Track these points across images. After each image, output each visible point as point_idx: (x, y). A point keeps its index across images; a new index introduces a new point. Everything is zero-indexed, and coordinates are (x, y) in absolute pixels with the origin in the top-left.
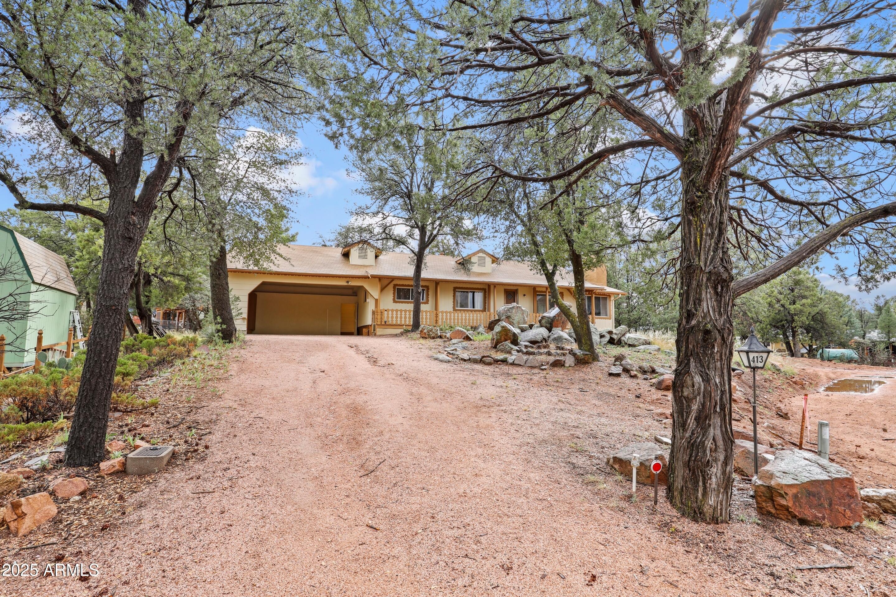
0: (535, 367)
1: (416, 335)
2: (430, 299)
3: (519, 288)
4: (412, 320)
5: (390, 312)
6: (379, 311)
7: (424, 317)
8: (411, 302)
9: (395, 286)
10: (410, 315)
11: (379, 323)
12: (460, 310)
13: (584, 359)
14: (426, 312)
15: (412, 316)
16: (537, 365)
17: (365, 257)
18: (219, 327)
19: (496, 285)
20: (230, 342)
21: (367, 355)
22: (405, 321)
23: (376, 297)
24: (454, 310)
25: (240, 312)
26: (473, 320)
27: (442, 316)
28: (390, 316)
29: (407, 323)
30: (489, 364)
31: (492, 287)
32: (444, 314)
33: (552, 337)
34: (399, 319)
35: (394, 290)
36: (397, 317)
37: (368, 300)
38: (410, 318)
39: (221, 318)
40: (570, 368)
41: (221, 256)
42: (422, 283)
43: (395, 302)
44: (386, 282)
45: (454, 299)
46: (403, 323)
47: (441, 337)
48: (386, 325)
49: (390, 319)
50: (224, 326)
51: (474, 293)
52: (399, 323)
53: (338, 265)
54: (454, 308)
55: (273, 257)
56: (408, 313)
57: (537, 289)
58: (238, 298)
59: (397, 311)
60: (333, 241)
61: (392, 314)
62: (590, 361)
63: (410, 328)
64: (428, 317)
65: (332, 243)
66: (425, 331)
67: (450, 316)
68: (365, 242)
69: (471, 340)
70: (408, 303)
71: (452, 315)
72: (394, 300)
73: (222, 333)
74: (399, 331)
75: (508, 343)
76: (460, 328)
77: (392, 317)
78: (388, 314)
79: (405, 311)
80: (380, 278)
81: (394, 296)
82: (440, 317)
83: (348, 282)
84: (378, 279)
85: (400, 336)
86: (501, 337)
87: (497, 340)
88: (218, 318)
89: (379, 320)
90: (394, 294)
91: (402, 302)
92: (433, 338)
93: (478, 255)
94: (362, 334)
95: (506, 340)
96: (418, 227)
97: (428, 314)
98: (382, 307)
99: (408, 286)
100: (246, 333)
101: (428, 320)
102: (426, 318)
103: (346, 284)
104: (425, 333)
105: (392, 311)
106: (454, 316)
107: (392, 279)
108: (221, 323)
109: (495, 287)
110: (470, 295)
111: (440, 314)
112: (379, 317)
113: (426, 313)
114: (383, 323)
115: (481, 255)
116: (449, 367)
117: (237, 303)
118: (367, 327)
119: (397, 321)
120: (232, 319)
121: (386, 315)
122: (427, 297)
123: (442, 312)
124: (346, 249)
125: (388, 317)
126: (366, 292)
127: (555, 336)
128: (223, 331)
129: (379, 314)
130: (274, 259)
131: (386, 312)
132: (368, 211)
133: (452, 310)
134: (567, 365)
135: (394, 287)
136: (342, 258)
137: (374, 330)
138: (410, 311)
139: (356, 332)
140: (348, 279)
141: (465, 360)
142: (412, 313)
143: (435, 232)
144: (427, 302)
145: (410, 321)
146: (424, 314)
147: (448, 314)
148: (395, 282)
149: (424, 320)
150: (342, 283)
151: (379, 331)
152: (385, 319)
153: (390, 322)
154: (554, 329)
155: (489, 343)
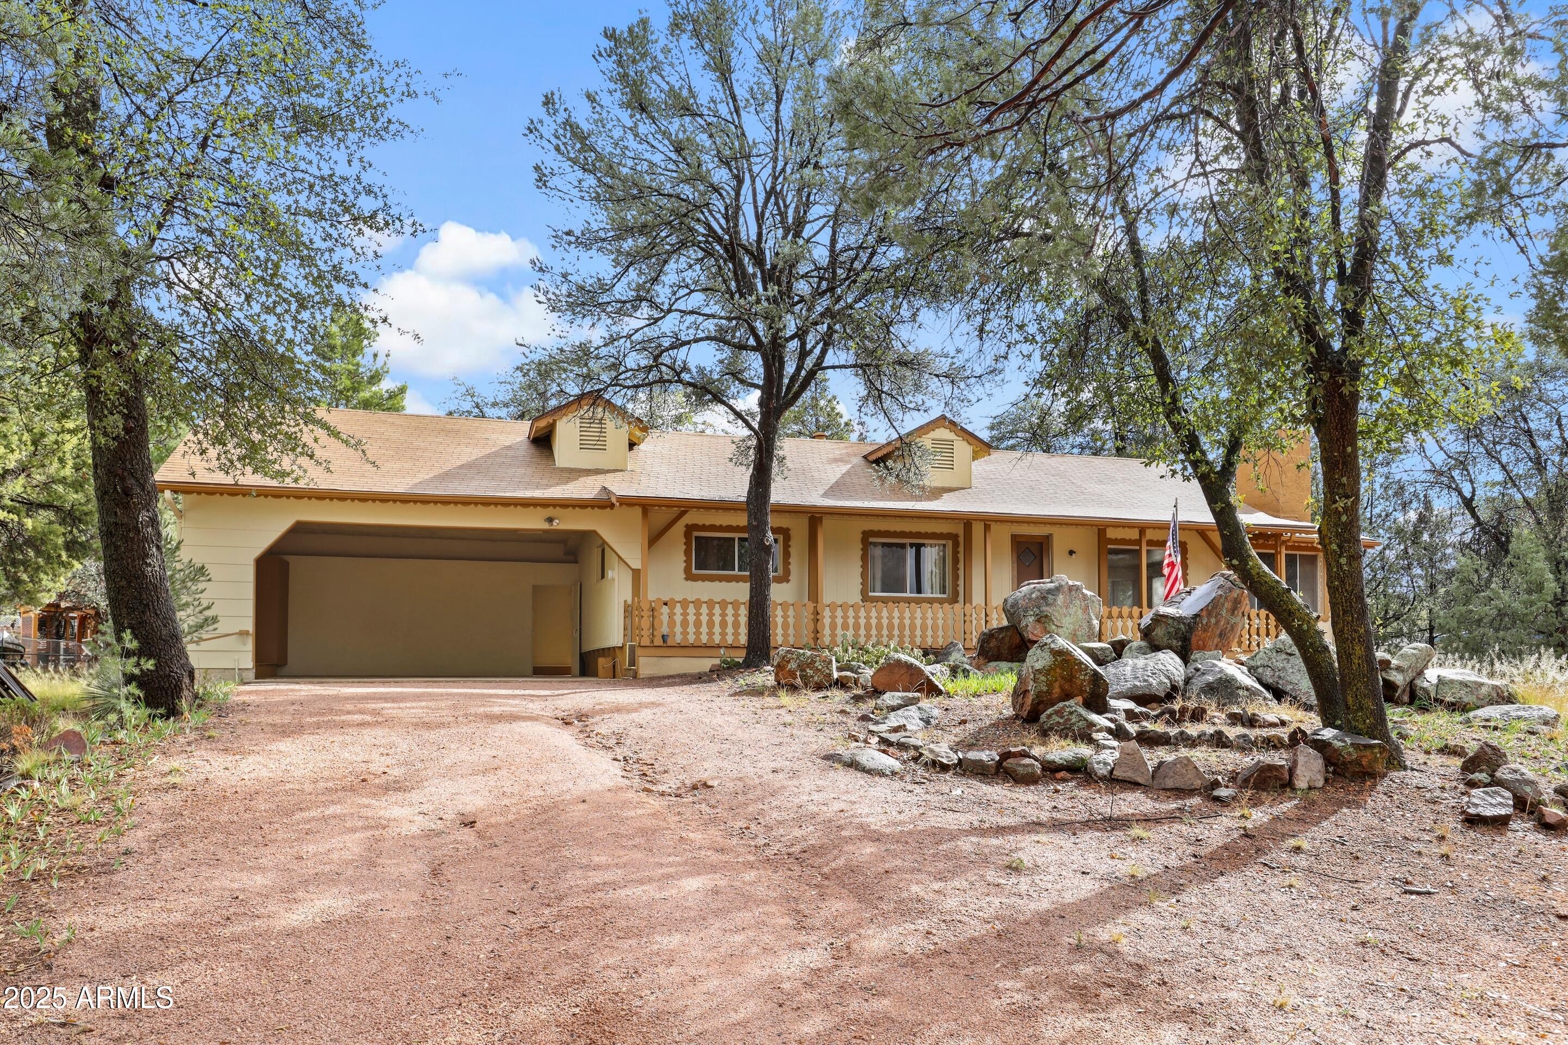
0: (1191, 792)
1: (765, 677)
2: (793, 567)
3: (1054, 531)
4: (743, 630)
5: (678, 609)
6: (645, 606)
7: (779, 620)
8: (737, 579)
9: (690, 529)
10: (736, 615)
11: (646, 641)
12: (885, 601)
13: (1358, 762)
14: (784, 606)
15: (743, 620)
16: (1197, 783)
17: (599, 445)
18: (130, 666)
19: (988, 521)
20: (173, 712)
21: (620, 752)
22: (723, 634)
23: (636, 565)
24: (865, 598)
25: (208, 613)
26: (924, 628)
27: (833, 617)
28: (678, 618)
29: (730, 639)
30: (1027, 780)
31: (978, 529)
32: (839, 613)
33: (1198, 683)
34: (704, 629)
35: (688, 544)
36: (698, 624)
37: (610, 574)
38: (736, 625)
39: (135, 636)
40: (1314, 795)
41: (127, 430)
42: (772, 521)
43: (689, 577)
44: (661, 517)
45: (865, 566)
46: (717, 639)
47: (842, 684)
48: (666, 646)
49: (678, 629)
50: (149, 665)
51: (918, 547)
52: (704, 639)
53: (522, 471)
54: (864, 593)
55: (307, 438)
56: (730, 610)
57: (1112, 534)
58: (201, 570)
59: (698, 603)
60: (506, 405)
61: (685, 614)
62: (1380, 768)
63: (740, 656)
64: (791, 620)
65: (503, 412)
66: (793, 665)
67: (857, 618)
68: (595, 398)
69: (939, 693)
70: (729, 579)
71: (862, 613)
72: (687, 570)
73: (140, 686)
74: (705, 664)
75: (1075, 705)
76: (904, 657)
77: (685, 623)
78: (671, 615)
79: (723, 604)
80: (646, 506)
81: (688, 562)
82: (827, 621)
83: (550, 520)
84: (638, 511)
85: (711, 681)
86: (1050, 685)
87: (1039, 694)
88: (127, 635)
89: (646, 633)
90: (687, 553)
91: (712, 579)
92: (819, 687)
93: (933, 435)
94: (594, 674)
95: (1067, 696)
96: (759, 347)
97: (791, 612)
98: (653, 593)
99: (730, 529)
100: (251, 675)
101: (791, 631)
102: (785, 626)
103: (546, 526)
104: (792, 674)
105: (685, 603)
106: (868, 618)
107: (682, 507)
108: (140, 653)
109: (987, 528)
110: (910, 554)
111: (827, 613)
112: (646, 623)
113: (785, 611)
114: (658, 641)
115: (943, 433)
116: (902, 796)
117: (201, 586)
118: (609, 652)
119: (698, 633)
120: (175, 636)
121: (665, 618)
122: (786, 563)
123: (832, 607)
124: (542, 423)
125: (672, 623)
126: (604, 547)
127: (1210, 678)
128: (142, 680)
129: (646, 613)
130: (310, 442)
131: (665, 610)
132: (605, 298)
133: (856, 598)
134: (1301, 784)
135: (688, 534)
136: (532, 450)
137: (633, 662)
138: (736, 605)
139: (576, 668)
140: (550, 512)
141: (944, 768)
142: (743, 612)
143: (809, 362)
144: (785, 578)
145: (736, 634)
146: (779, 612)
147: (851, 613)
148: (692, 518)
149: (779, 631)
150: (533, 522)
151: (646, 666)
152: (665, 630)
153: (678, 638)
154: (1196, 655)
155: (1003, 705)
